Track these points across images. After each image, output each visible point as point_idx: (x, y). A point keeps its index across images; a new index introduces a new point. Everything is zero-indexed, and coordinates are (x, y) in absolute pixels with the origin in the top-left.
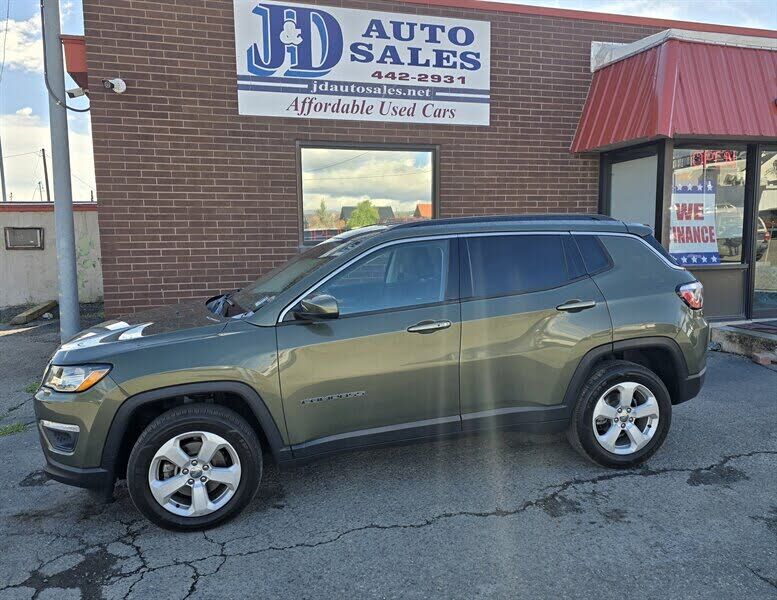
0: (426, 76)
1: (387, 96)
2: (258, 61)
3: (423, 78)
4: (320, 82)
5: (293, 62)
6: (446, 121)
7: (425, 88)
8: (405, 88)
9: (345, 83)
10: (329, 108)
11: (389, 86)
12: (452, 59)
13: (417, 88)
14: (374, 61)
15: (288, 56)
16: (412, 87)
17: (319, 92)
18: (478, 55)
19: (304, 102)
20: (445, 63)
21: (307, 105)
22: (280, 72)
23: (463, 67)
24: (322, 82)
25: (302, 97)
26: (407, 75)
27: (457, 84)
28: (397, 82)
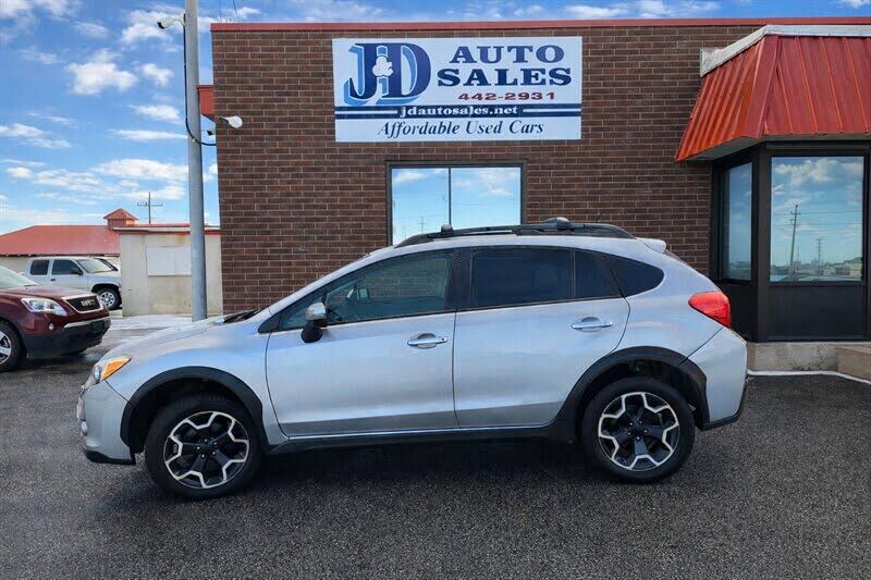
0: (514, 95)
1: (474, 116)
2: (353, 94)
3: (510, 96)
4: (408, 108)
5: (384, 91)
6: (534, 136)
7: (511, 106)
8: (491, 108)
9: (432, 107)
10: (417, 131)
11: (475, 107)
12: (541, 76)
13: (504, 107)
14: (461, 84)
15: (379, 87)
16: (499, 106)
17: (407, 116)
18: (568, 71)
19: (394, 126)
20: (533, 80)
21: (396, 129)
22: (372, 102)
23: (552, 82)
24: (411, 107)
25: (391, 122)
26: (494, 95)
27: (546, 100)
28: (484, 102)
